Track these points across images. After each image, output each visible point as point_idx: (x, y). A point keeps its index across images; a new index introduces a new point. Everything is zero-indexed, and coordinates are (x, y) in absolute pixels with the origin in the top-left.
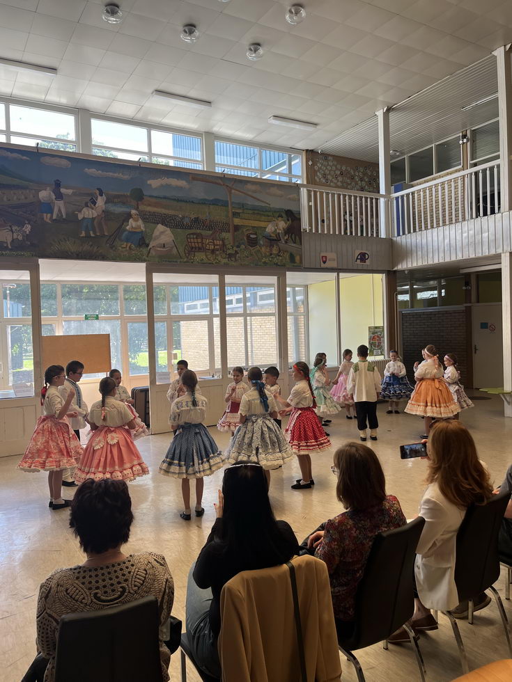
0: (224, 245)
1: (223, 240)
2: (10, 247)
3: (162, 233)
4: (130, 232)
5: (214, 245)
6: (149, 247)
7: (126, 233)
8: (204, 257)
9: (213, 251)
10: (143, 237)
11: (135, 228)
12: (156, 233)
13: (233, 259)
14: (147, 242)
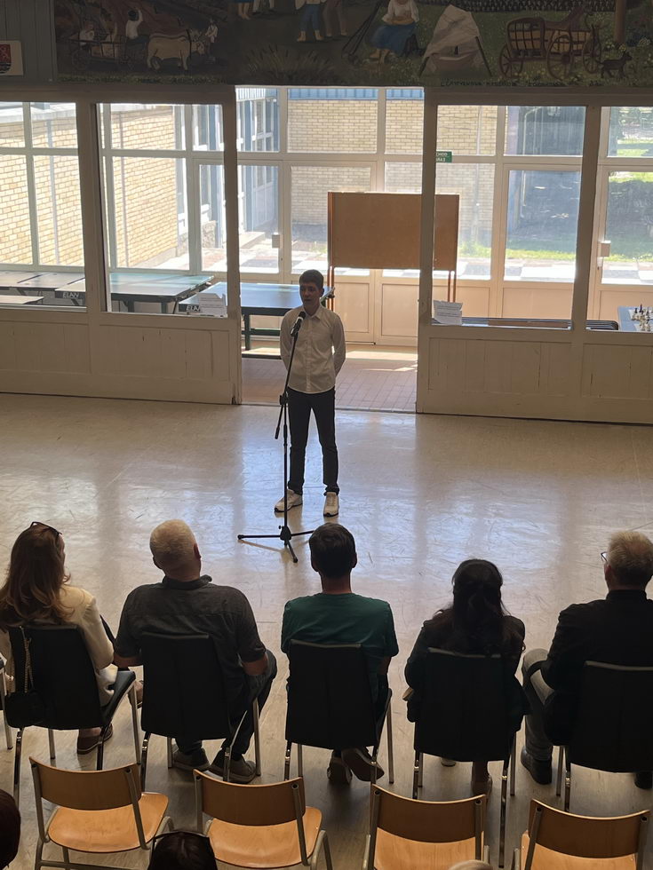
0: (596, 40)
1: (594, 31)
2: (186, 68)
3: (455, 23)
4: (389, 27)
5: (572, 43)
6: (425, 57)
7: (381, 29)
8: (544, 72)
9: (566, 58)
10: (414, 36)
11: (400, 18)
12: (443, 24)
13: (615, 73)
14: (421, 44)
